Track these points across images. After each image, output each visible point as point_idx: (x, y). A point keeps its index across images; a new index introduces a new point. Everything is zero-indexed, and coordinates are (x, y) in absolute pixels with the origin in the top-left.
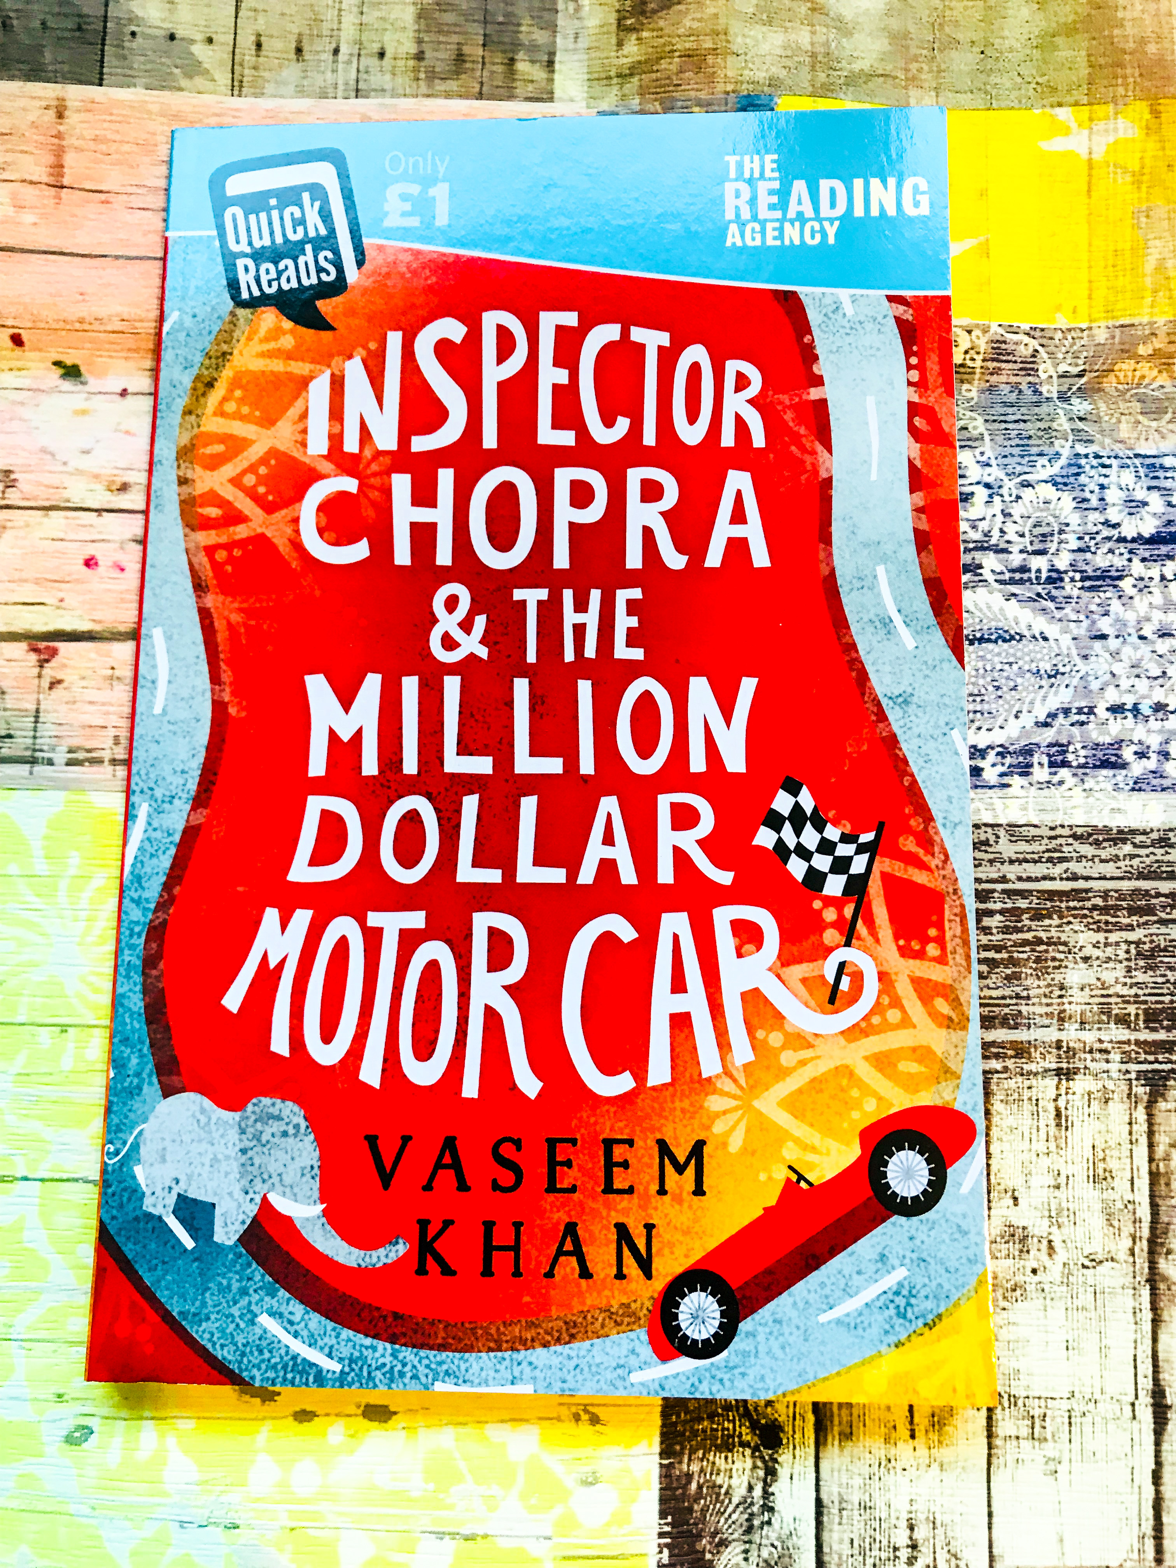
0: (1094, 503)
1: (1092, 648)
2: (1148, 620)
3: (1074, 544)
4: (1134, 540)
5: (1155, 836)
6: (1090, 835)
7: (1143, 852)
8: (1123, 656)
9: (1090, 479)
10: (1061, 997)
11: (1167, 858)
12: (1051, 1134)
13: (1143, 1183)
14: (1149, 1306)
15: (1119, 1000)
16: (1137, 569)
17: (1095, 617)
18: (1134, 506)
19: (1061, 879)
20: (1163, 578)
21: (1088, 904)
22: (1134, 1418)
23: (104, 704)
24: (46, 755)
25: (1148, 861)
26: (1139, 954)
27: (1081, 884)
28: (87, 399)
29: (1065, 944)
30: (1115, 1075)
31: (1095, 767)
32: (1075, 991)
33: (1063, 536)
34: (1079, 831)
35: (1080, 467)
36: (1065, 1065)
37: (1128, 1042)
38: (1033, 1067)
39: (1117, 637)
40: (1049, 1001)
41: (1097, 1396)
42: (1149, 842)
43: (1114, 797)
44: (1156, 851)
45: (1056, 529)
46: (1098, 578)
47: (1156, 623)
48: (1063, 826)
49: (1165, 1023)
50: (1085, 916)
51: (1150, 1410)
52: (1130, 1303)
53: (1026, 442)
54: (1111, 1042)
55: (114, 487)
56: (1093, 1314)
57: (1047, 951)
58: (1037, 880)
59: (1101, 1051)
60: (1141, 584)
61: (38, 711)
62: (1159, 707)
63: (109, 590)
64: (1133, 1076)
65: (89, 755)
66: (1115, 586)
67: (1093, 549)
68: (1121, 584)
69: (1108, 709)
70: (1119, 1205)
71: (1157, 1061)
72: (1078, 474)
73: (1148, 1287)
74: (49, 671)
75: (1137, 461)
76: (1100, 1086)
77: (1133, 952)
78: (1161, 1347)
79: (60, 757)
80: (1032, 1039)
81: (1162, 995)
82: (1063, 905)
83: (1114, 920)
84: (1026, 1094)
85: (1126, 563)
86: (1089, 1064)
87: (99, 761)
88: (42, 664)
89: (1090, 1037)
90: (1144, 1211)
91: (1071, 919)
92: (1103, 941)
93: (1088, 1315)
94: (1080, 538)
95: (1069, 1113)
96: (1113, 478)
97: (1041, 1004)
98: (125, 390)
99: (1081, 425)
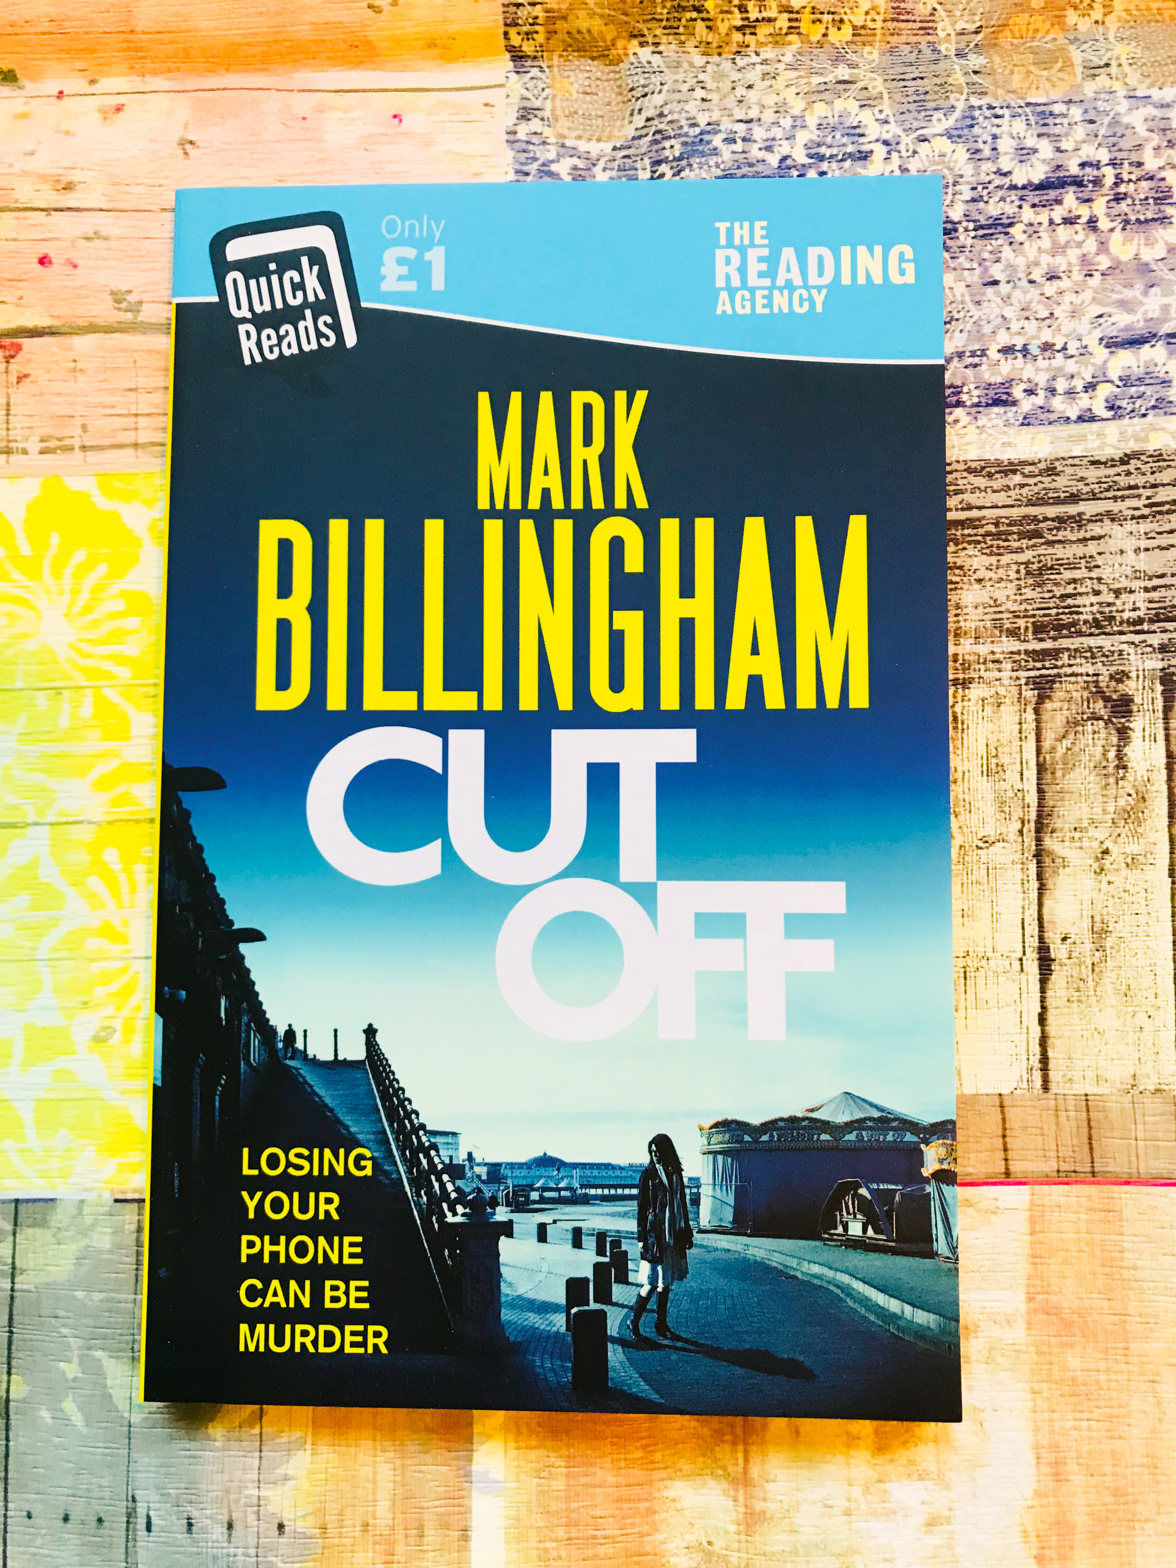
0: (987, 152)
1: (984, 294)
2: (1037, 264)
3: (968, 195)
4: (1024, 187)
5: (1042, 466)
6: (983, 468)
7: (1031, 481)
8: (1014, 300)
9: (983, 131)
10: (957, 615)
11: (1052, 486)
13: (1031, 774)
14: (1035, 877)
15: (1010, 615)
16: (1028, 214)
17: (988, 264)
18: (1024, 153)
19: (957, 510)
20: (1051, 222)
21: (981, 531)
22: (1022, 970)
23: (69, 395)
24: (20, 445)
25: (1036, 489)
26: (1028, 573)
28: (25, 104)
29: (961, 568)
30: (1006, 682)
31: (987, 405)
32: (969, 610)
33: (958, 188)
34: (974, 465)
35: (973, 118)
36: (961, 676)
37: (1019, 653)
39: (1008, 282)
41: (989, 954)
42: (1037, 472)
43: (1005, 433)
44: (1043, 479)
45: (951, 181)
46: (989, 227)
47: (1045, 266)
48: (958, 462)
49: (1052, 633)
50: (979, 542)
51: (1036, 963)
52: (1019, 875)
53: (922, 97)
54: (1003, 652)
55: (60, 187)
56: (986, 887)
59: (993, 662)
60: (1031, 230)
61: (8, 404)
62: (1047, 347)
63: (65, 287)
64: (1023, 681)
65: (59, 443)
66: (1007, 234)
67: (986, 199)
68: (1011, 230)
69: (999, 351)
70: (1010, 794)
71: (1044, 668)
72: (972, 126)
73: (1035, 861)
74: (14, 366)
75: (1028, 110)
76: (993, 692)
77: (1023, 572)
78: (1045, 911)
79: (34, 446)
81: (1049, 608)
82: (959, 533)
83: (1006, 544)
85: (1017, 210)
86: (982, 673)
87: (71, 449)
88: (8, 359)
89: (983, 650)
90: (1032, 798)
91: (965, 545)
92: (995, 563)
93: (982, 888)
94: (974, 189)
95: (965, 717)
96: (1005, 128)
98: (61, 92)
99: (976, 78)
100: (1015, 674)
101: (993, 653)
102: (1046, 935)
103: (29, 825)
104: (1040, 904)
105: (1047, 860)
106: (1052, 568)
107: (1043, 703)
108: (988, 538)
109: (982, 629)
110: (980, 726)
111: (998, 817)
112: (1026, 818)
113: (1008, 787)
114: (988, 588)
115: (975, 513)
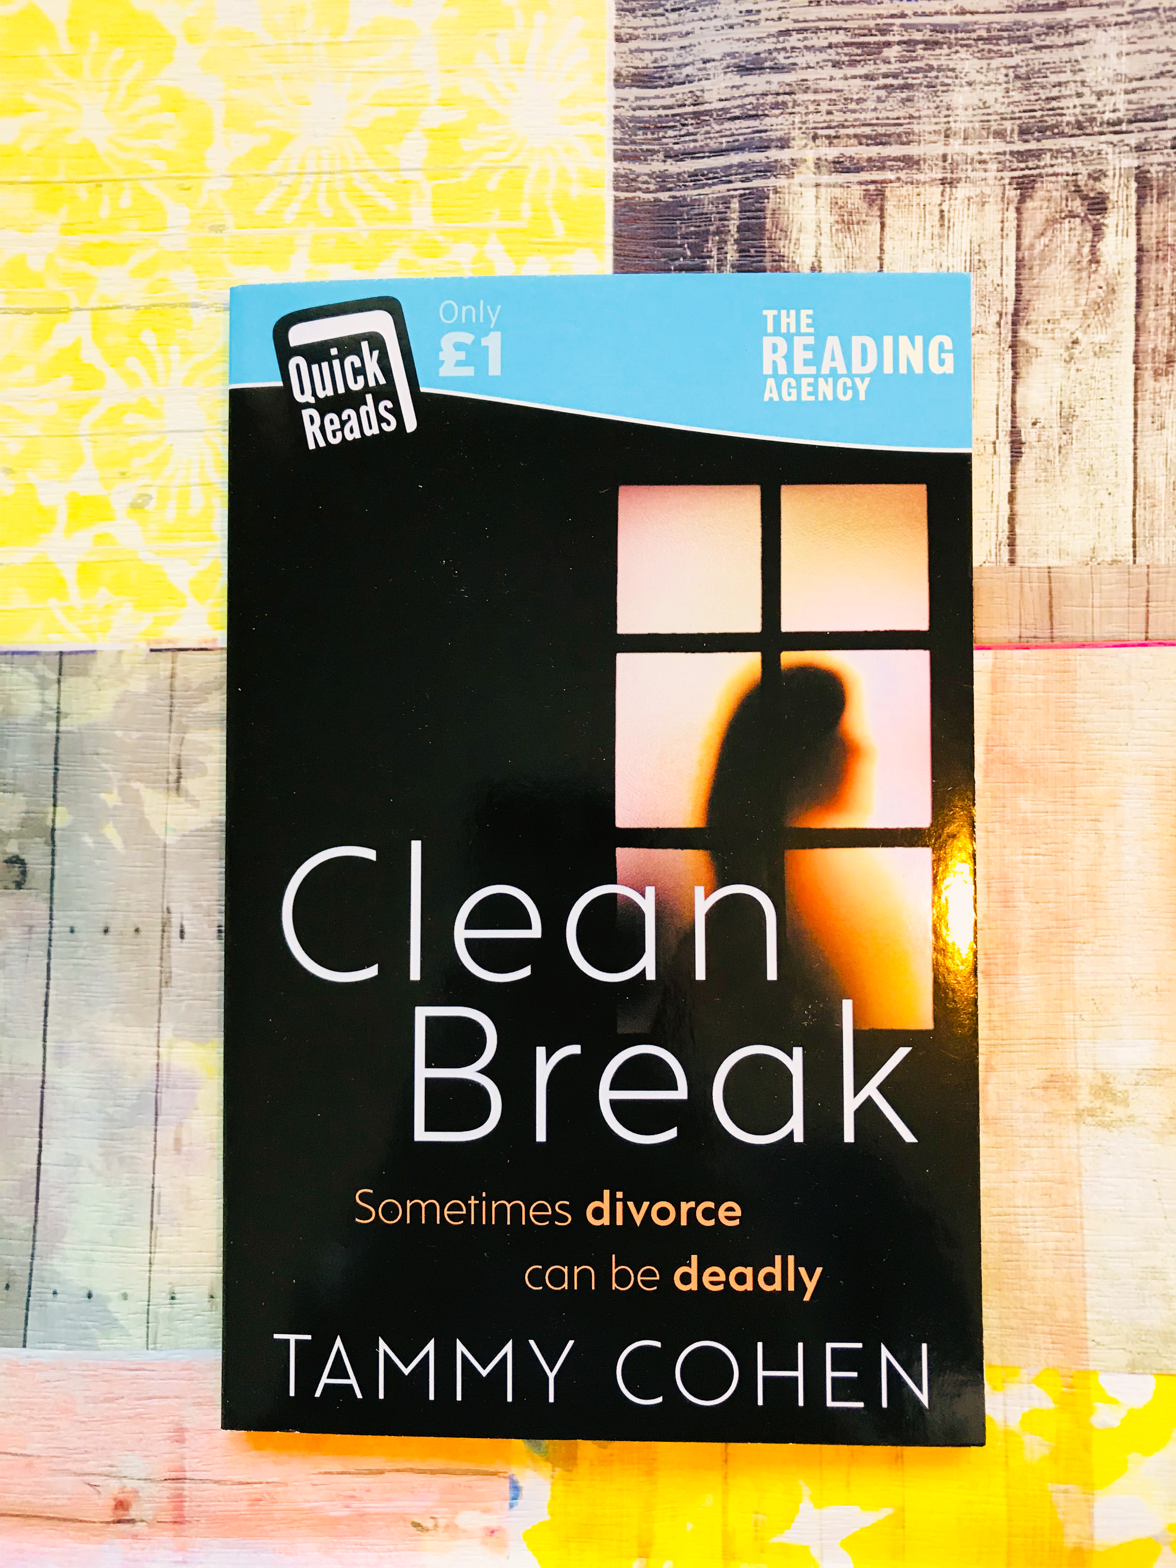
100: (1000, 174)
101: (980, 154)
102: (1018, 420)
103: (71, 310)
104: (1014, 391)
105: (1021, 350)
106: (1039, 71)
107: (1025, 201)
108: (980, 42)
109: (971, 130)
110: (965, 223)
112: (1004, 311)
113: (989, 282)
114: (978, 90)
115: (968, 18)
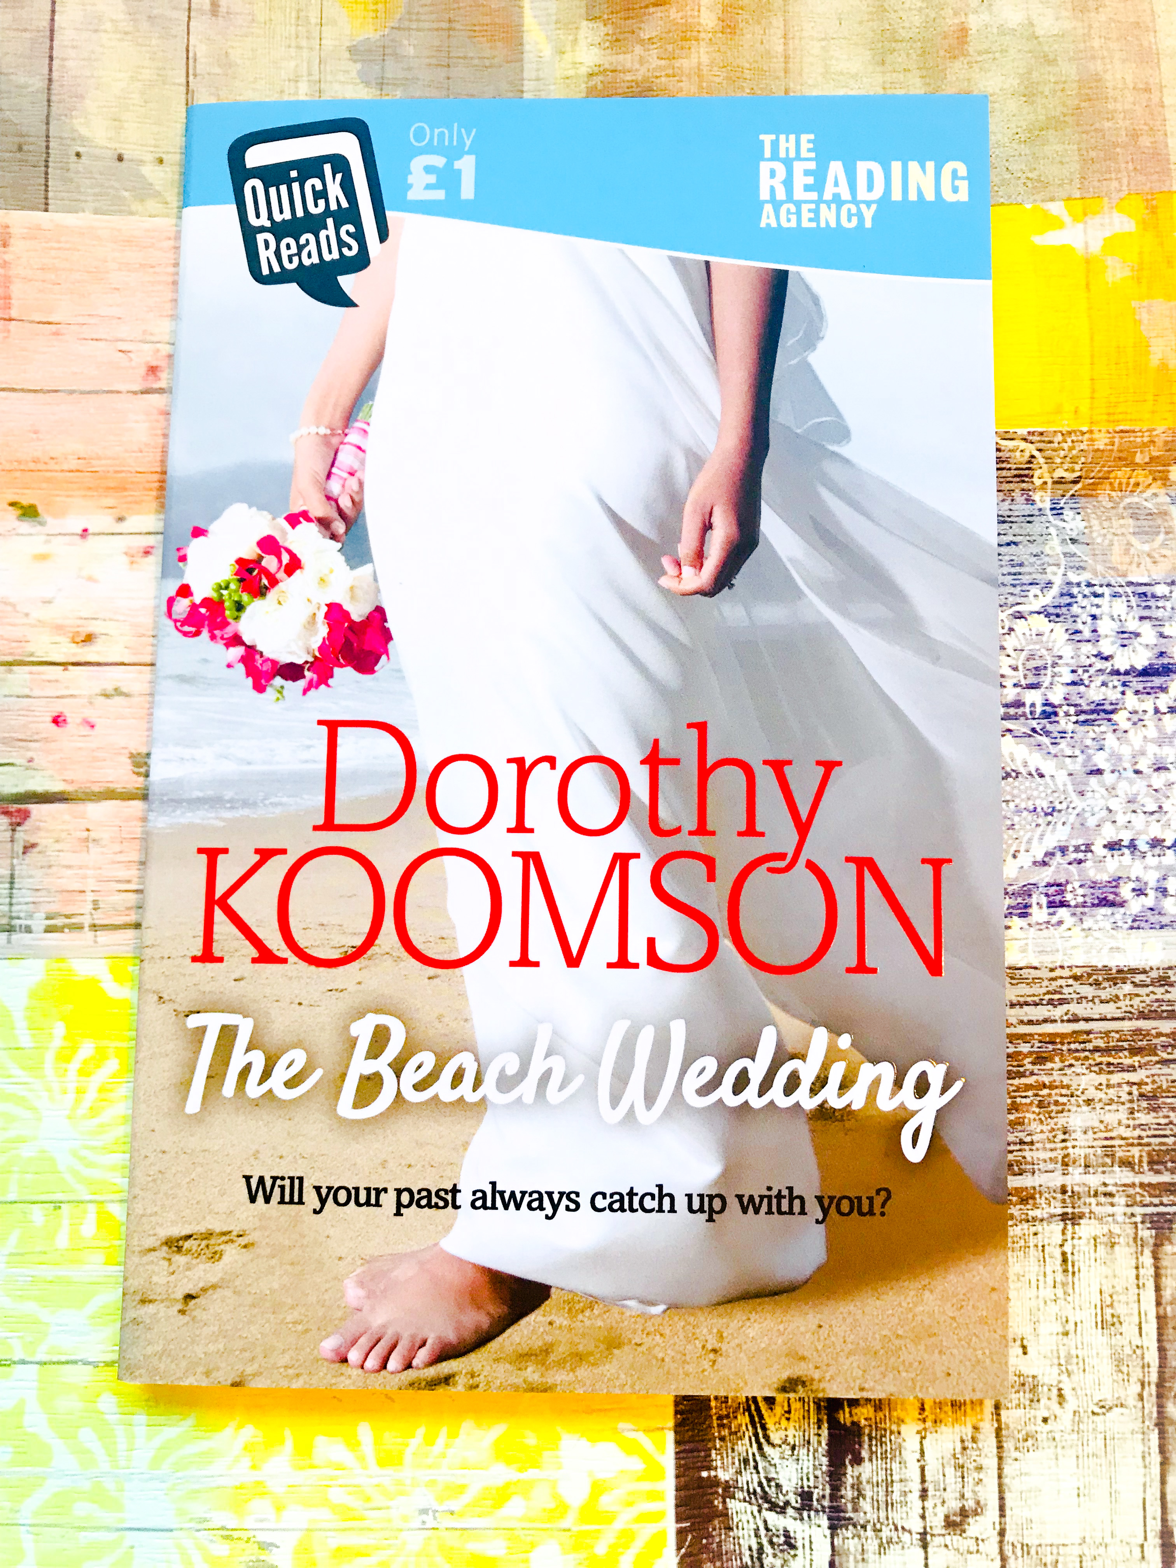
0: (1087, 634)
1: (1087, 784)
2: (1143, 754)
3: (1069, 678)
4: (1127, 673)
5: (1154, 974)
6: (1090, 975)
7: (1143, 991)
8: (1119, 792)
9: (1082, 608)
10: (1064, 1141)
11: (1167, 997)
12: (1058, 1280)
13: (1151, 1328)
14: (1157, 1450)
15: (1122, 1142)
16: (1131, 701)
17: (1091, 751)
18: (1126, 636)
19: (1062, 1021)
20: (1157, 711)
21: (1089, 1046)
22: (1143, 1558)
23: (80, 868)
24: (23, 922)
25: (1148, 1000)
26: (1141, 1095)
27: (1082, 1026)
28: (47, 542)
29: (1068, 1087)
30: (1120, 1218)
31: (1093, 905)
32: (1078, 1135)
33: (1056, 670)
34: (1079, 972)
35: (1072, 596)
36: (1070, 1210)
37: (1133, 1185)
38: (1038, 1213)
39: (1113, 772)
40: (1052, 1146)
41: (1108, 1540)
42: (1148, 981)
43: (1112, 937)
44: (1156, 990)
45: (1050, 662)
46: (1093, 712)
47: (1152, 757)
48: (1062, 967)
49: (1169, 1165)
50: (1086, 1058)
51: (1158, 1550)
52: (1140, 1448)
53: (1017, 569)
54: (1116, 1185)
55: (78, 639)
56: (1103, 1461)
57: (1050, 1095)
58: (1038, 1023)
59: (1105, 1194)
60: (1135, 718)
61: (12, 876)
62: (1156, 843)
63: (80, 749)
64: (1139, 1219)
65: (67, 921)
66: (1109, 720)
67: (1086, 682)
68: (1115, 717)
69: (1105, 846)
70: (1127, 1350)
71: (1162, 1204)
72: (1069, 605)
73: (1157, 1431)
74: (22, 835)
75: (1129, 590)
76: (1105, 1231)
77: (1136, 1093)
78: (1169, 1489)
79: (39, 923)
80: (1037, 1184)
81: (1165, 1136)
82: (1065, 1048)
83: (1115, 1061)
84: (1032, 1241)
85: (1119, 696)
86: (1094, 1208)
87: (80, 927)
88: (14, 826)
89: (1094, 1180)
90: (1152, 1357)
91: (1073, 1062)
92: (1104, 1082)
93: (1099, 1461)
94: (1073, 671)
95: (1076, 1257)
96: (1105, 608)
97: (1045, 1149)
98: (85, 530)
99: (1072, 548)
111: (1115, 1377)
